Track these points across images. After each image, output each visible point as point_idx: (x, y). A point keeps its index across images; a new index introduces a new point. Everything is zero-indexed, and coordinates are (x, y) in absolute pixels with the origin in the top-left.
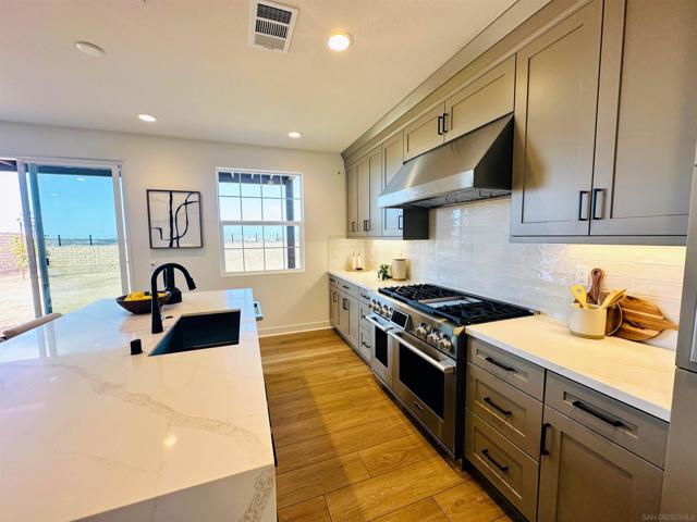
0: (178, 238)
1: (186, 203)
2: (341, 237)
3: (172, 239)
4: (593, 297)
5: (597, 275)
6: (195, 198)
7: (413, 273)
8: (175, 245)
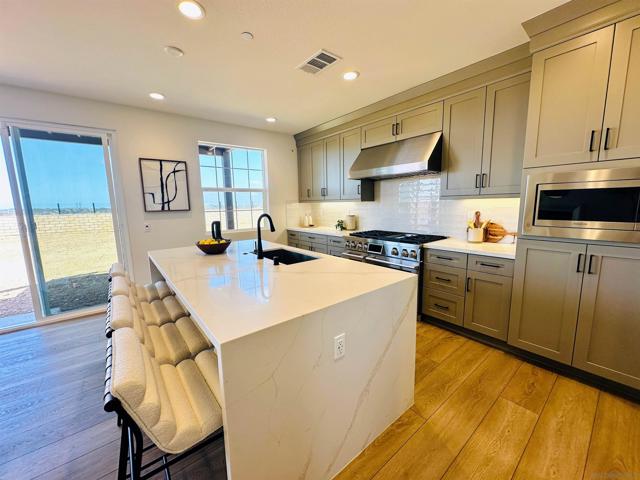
0: (169, 202)
1: (174, 172)
2: (295, 202)
3: (163, 204)
4: (477, 225)
5: (478, 215)
6: (183, 167)
7: (360, 224)
8: (166, 208)
